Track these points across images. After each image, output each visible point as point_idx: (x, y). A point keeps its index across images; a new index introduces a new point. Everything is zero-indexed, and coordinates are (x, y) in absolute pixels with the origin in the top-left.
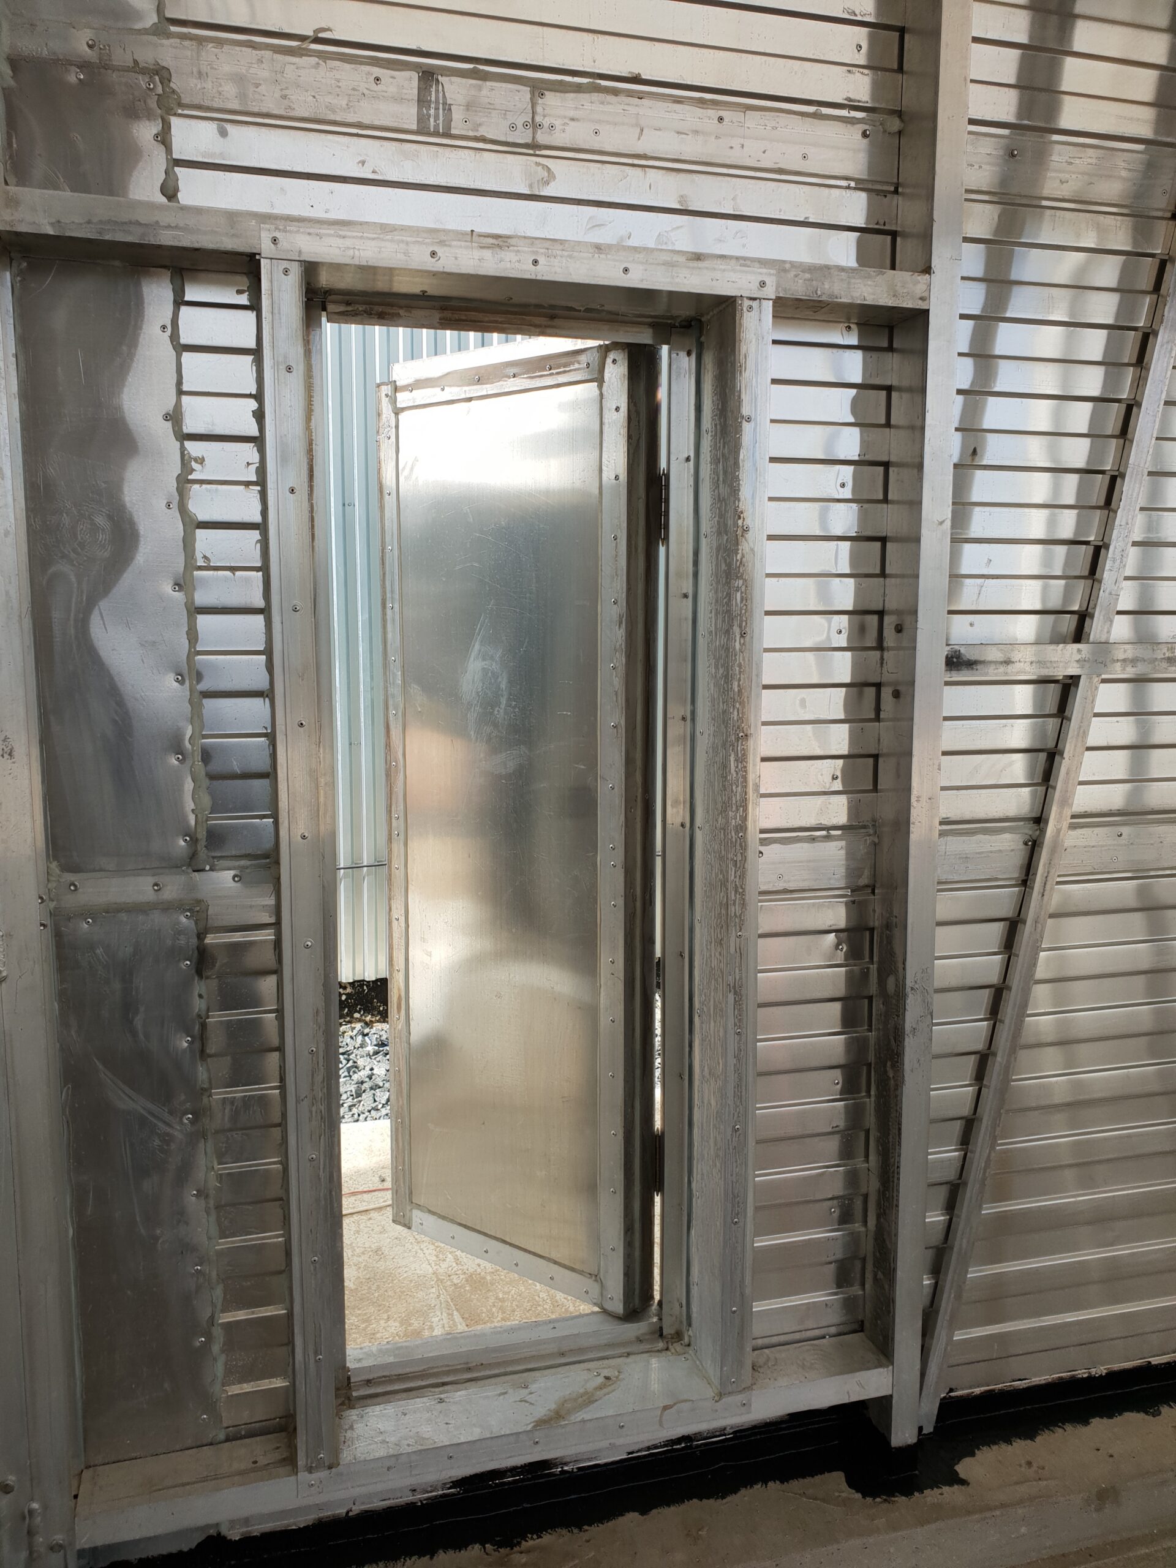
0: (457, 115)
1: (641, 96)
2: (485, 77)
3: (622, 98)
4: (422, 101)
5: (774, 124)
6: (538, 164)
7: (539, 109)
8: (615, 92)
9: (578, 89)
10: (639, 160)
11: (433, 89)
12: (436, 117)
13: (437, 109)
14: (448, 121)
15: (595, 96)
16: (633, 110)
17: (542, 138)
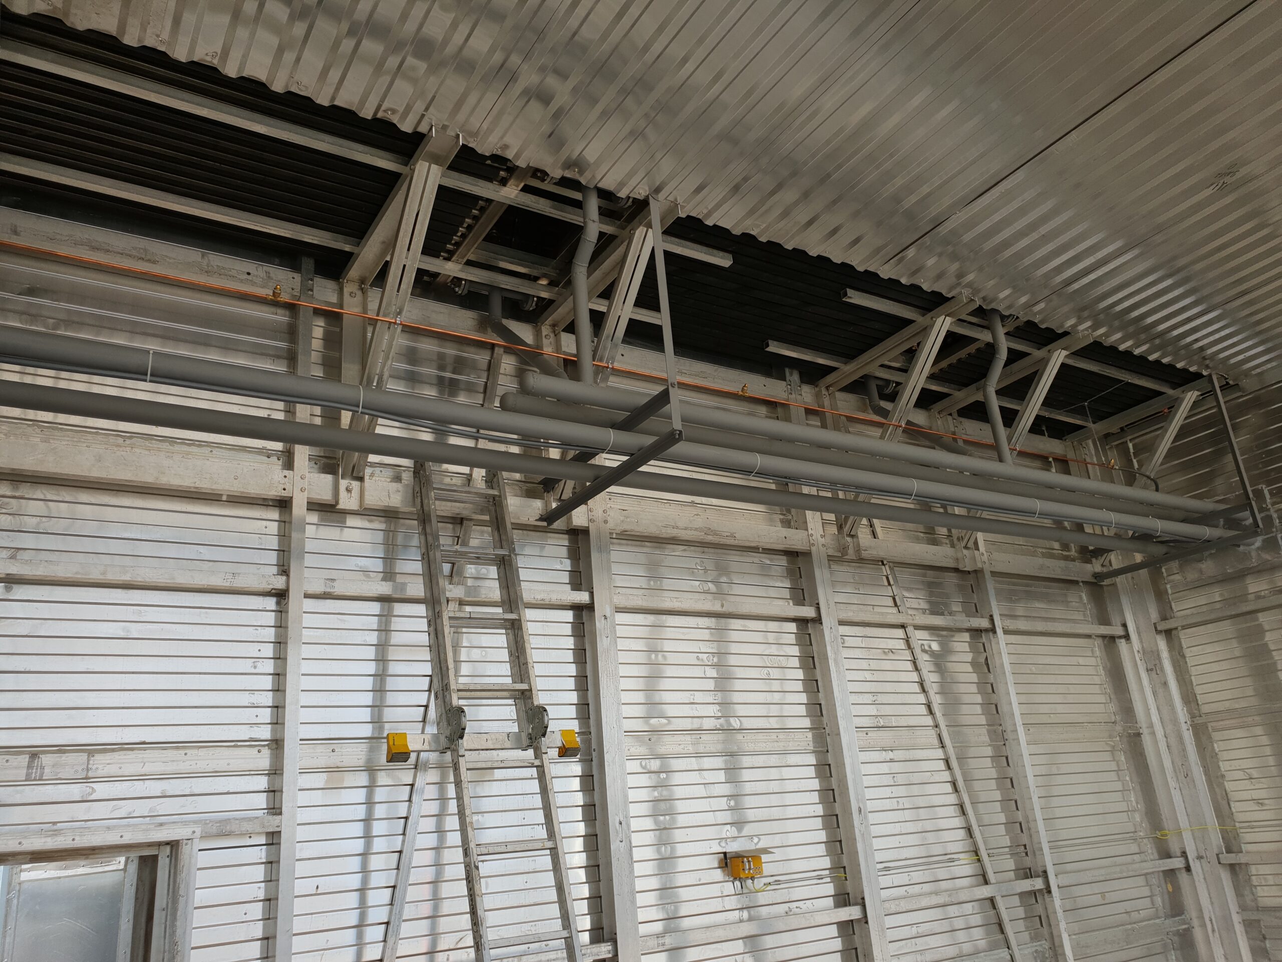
0: (47, 770)
1: (145, 749)
2: (65, 752)
3: (136, 752)
4: (29, 767)
5: (213, 752)
6: (87, 787)
7: (91, 762)
8: (132, 749)
9: (113, 750)
10: (142, 778)
11: (36, 761)
12: (36, 773)
13: (37, 769)
14: (42, 774)
15: (122, 753)
16: (141, 756)
17: (90, 774)
